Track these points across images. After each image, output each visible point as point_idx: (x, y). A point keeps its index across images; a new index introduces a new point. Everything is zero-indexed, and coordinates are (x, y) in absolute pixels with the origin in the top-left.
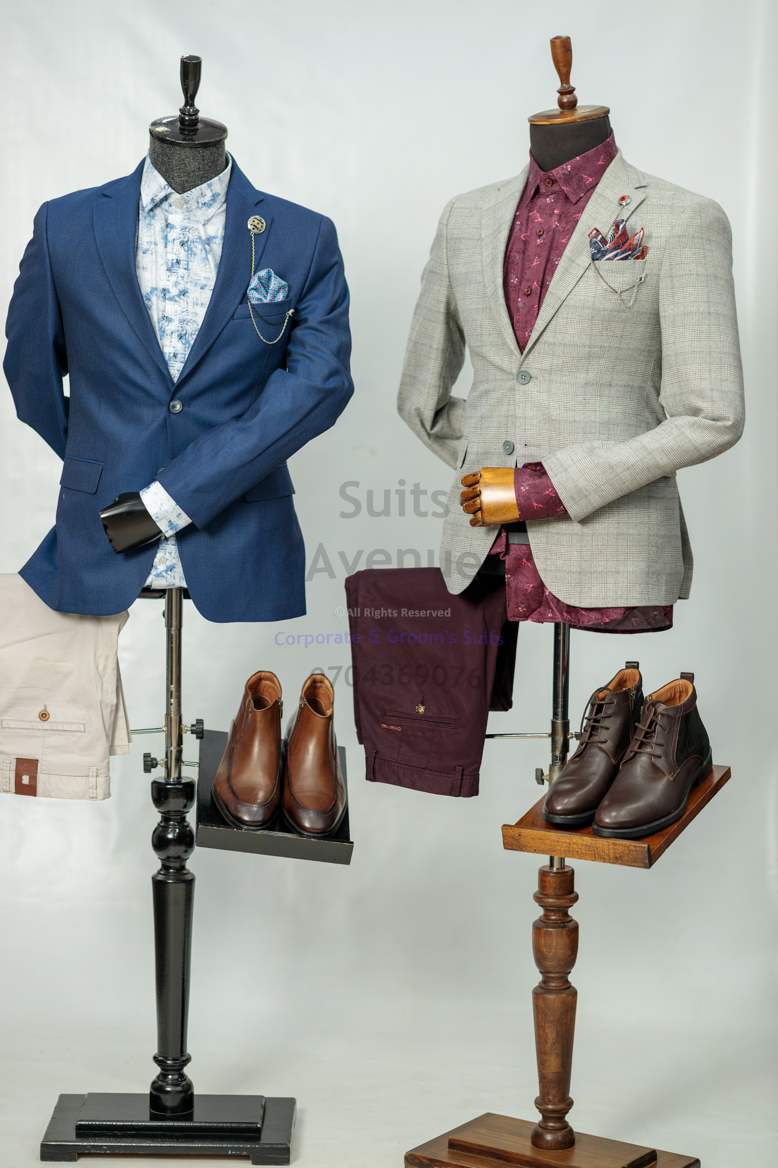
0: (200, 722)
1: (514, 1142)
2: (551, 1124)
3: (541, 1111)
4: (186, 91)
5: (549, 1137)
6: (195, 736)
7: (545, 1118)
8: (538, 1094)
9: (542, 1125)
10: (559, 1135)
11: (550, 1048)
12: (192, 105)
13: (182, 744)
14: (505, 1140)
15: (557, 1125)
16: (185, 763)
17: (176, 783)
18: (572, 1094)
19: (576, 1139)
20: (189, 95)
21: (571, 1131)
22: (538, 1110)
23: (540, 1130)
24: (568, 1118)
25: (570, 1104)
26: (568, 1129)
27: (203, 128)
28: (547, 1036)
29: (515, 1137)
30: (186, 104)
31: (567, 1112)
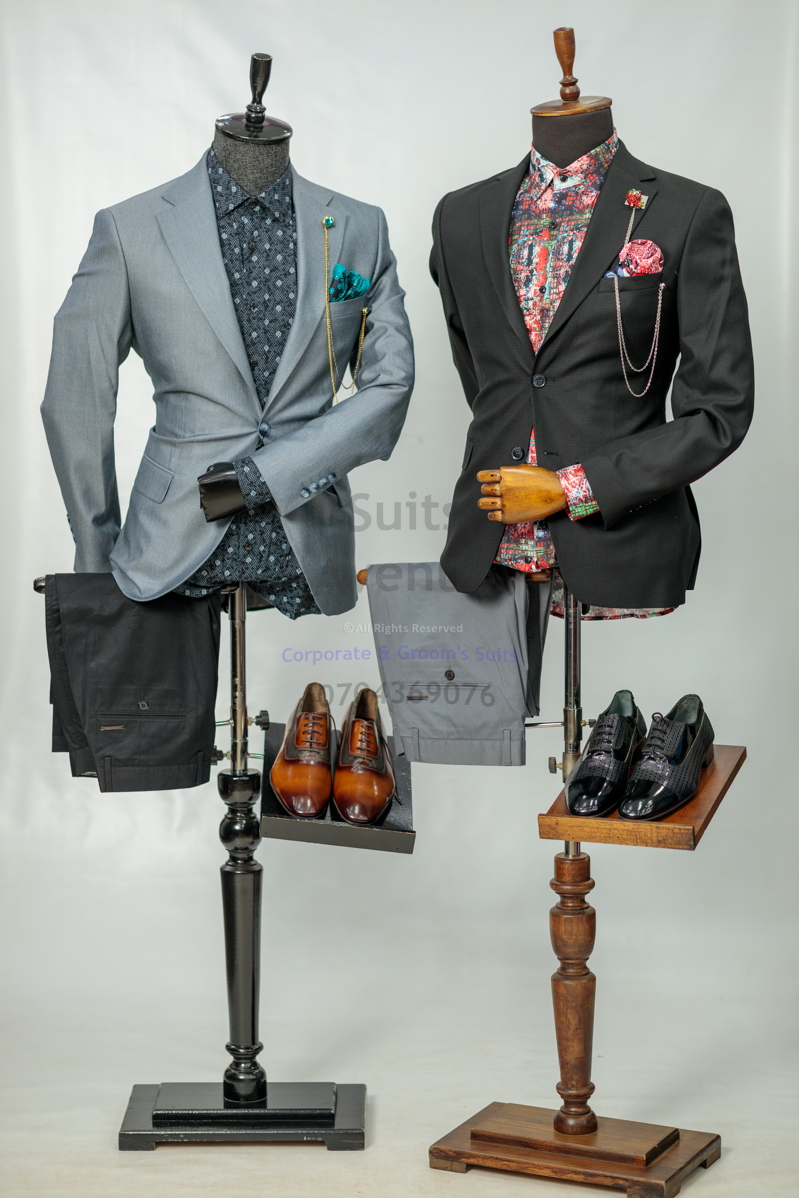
0: (264, 713)
1: (537, 1129)
2: (573, 1109)
3: (563, 1096)
4: (254, 88)
5: (571, 1122)
6: (259, 727)
7: (567, 1104)
8: (559, 1080)
9: (564, 1110)
10: (583, 1120)
11: (573, 1034)
12: (260, 103)
13: (247, 736)
14: (527, 1128)
15: (580, 1110)
16: (251, 755)
17: (242, 775)
18: (594, 1079)
19: (598, 1123)
20: (257, 92)
21: (593, 1115)
22: (560, 1095)
23: (563, 1115)
24: (590, 1103)
25: (593, 1088)
26: (591, 1113)
27: (268, 125)
28: (569, 1022)
29: (536, 1124)
30: (254, 101)
31: (589, 1097)
